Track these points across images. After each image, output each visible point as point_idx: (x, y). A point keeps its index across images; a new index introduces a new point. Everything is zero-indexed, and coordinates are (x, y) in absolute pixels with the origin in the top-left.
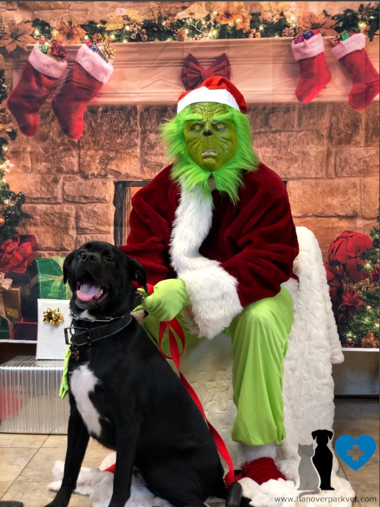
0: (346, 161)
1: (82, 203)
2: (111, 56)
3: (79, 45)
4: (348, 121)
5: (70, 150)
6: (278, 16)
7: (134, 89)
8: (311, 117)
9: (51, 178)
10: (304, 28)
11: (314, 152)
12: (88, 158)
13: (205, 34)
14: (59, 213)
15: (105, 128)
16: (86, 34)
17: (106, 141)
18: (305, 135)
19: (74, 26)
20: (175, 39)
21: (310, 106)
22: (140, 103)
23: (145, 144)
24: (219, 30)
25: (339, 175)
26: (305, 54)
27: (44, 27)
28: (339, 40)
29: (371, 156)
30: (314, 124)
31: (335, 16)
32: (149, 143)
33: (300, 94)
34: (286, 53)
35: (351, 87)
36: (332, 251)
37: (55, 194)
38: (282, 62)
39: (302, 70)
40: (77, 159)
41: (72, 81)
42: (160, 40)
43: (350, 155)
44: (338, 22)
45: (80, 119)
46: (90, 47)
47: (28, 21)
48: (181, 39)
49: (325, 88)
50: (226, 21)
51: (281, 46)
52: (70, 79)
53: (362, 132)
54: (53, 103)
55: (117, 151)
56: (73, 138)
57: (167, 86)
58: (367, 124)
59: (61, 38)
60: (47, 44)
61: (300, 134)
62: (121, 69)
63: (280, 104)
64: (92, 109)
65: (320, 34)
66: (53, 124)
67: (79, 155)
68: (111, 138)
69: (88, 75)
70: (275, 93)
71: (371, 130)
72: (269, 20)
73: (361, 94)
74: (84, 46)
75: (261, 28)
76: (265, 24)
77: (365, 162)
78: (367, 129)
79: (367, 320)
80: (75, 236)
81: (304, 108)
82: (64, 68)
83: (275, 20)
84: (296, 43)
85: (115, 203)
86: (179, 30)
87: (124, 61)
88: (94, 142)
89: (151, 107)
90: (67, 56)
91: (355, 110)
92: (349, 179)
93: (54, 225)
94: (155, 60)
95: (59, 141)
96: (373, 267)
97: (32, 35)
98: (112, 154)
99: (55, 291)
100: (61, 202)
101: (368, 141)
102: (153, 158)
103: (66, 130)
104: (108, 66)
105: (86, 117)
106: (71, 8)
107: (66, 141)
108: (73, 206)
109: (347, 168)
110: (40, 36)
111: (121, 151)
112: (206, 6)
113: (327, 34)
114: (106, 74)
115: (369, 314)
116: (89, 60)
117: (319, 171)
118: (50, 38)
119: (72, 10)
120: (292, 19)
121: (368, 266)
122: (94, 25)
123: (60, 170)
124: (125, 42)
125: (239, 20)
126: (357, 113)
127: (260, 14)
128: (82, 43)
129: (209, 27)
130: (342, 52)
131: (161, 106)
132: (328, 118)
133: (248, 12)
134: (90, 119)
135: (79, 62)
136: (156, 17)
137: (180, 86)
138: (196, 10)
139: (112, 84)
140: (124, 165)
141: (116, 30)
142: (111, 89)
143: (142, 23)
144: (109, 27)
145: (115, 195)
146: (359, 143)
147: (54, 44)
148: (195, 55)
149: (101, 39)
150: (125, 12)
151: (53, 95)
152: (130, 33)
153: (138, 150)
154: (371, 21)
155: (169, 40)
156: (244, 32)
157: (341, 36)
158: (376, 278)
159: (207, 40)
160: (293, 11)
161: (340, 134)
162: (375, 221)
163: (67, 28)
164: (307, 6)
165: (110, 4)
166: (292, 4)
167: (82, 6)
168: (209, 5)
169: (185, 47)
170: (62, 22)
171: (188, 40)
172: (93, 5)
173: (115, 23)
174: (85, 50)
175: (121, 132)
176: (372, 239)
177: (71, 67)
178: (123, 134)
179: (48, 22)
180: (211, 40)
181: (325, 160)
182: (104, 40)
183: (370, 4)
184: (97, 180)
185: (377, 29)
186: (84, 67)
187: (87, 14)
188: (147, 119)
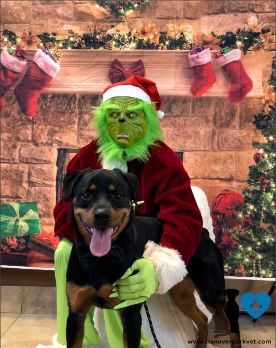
0: (226, 139)
1: (33, 164)
2: (59, 58)
3: (36, 49)
4: (228, 111)
5: (26, 124)
6: (179, 35)
7: (74, 82)
8: (202, 107)
9: (11, 145)
10: (198, 44)
11: (203, 132)
12: (39, 131)
13: (127, 46)
14: (16, 170)
15: (52, 110)
16: (41, 42)
17: (53, 119)
18: (197, 119)
19: (33, 36)
20: (105, 48)
21: (201, 99)
22: (79, 92)
23: (81, 122)
24: (137, 43)
25: (221, 149)
26: (198, 63)
27: (11, 36)
28: (222, 53)
29: (244, 136)
30: (203, 112)
31: (220, 36)
32: (84, 121)
33: (194, 90)
34: (184, 61)
35: (230, 87)
36: (215, 204)
37: (13, 157)
38: (182, 67)
39: (196, 74)
40: (31, 131)
41: (29, 75)
42: (95, 48)
43: (229, 135)
44: (222, 41)
45: (34, 102)
46: (44, 51)
48: (110, 48)
49: (212, 87)
50: (142, 37)
51: (181, 56)
52: (28, 73)
53: (237, 119)
54: (15, 90)
55: (61, 127)
56: (29, 116)
57: (98, 81)
58: (241, 114)
59: (23, 44)
60: (13, 48)
61: (193, 119)
62: (66, 68)
63: (180, 97)
64: (43, 96)
65: (209, 49)
66: (14, 105)
67: (33, 128)
68: (56, 117)
69: (42, 71)
70: (176, 89)
71: (243, 118)
72: (173, 38)
73: (237, 92)
74: (40, 51)
75: (167, 43)
76: (170, 40)
77: (239, 140)
78: (241, 117)
79: (239, 256)
80: (27, 188)
81: (197, 100)
82: (24, 66)
83: (177, 38)
84: (191, 54)
85: (57, 164)
86: (108, 42)
87: (69, 62)
88: (44, 119)
89: (86, 95)
90: (27, 57)
91: (232, 103)
92: (228, 152)
93: (11, 179)
94: (90, 62)
95: (18, 118)
96: (244, 217)
97: (2, 42)
98: (57, 129)
99: (10, 228)
100: (18, 162)
101: (242, 126)
102: (86, 132)
103: (24, 110)
104: (57, 66)
105: (39, 101)
106: (31, 23)
107: (23, 118)
108: (26, 166)
109: (227, 144)
110: (8, 42)
111: (64, 126)
112: (128, 26)
113: (214, 49)
114: (55, 71)
115: (241, 251)
116: (43, 61)
117: (206, 146)
118: (15, 44)
119: (32, 24)
120: (189, 38)
121: (240, 215)
122: (47, 36)
123: (18, 139)
124: (69, 49)
125: (151, 37)
126: (234, 106)
127: (166, 33)
128: (38, 48)
129: (130, 41)
130: (224, 62)
131: (94, 95)
132: (214, 108)
133: (158, 31)
134: (42, 102)
135: (35, 62)
136: (93, 32)
137: (107, 81)
138: (121, 28)
139: (59, 78)
140: (65, 137)
141: (63, 40)
142: (58, 81)
143: (82, 36)
144: (58, 38)
145: (58, 159)
146: (235, 127)
147: (18, 48)
148: (120, 60)
149: (52, 46)
150: (70, 27)
151: (16, 85)
152: (73, 43)
153: (76, 126)
154: (245, 41)
155: (101, 49)
156: (155, 45)
157: (223, 51)
158: (246, 225)
159: (128, 49)
160: (191, 32)
161: (222, 120)
162: (246, 183)
163: (28, 37)
164: (200, 29)
165: (60, 21)
166: (190, 26)
167: (39, 22)
168: (131, 25)
169: (113, 54)
170: (24, 33)
171: (114, 49)
172: (47, 21)
173: (62, 35)
174: (40, 53)
175: (64, 113)
176: (243, 196)
177: (29, 65)
178: (65, 114)
179: (14, 32)
180: (132, 50)
181: (211, 138)
182: (54, 46)
183: (245, 29)
184: (45, 147)
185: (249, 46)
186: (39, 65)
187: (42, 28)
188: (83, 104)
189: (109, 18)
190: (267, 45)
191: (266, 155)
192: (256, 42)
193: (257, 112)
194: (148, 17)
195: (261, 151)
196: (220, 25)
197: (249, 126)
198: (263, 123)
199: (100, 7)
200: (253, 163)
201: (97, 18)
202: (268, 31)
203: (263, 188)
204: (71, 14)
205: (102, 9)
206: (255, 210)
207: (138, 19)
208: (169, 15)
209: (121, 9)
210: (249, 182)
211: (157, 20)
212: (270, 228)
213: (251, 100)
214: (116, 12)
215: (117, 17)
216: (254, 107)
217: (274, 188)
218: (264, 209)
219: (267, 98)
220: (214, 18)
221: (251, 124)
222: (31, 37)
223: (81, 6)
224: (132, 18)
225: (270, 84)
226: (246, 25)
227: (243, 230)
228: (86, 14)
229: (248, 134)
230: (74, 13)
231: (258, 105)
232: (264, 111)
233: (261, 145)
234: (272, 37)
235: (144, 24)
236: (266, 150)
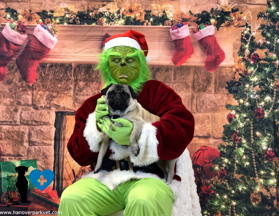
0: (203, 102)
1: (33, 125)
2: (56, 32)
3: (35, 25)
4: (204, 78)
5: (26, 90)
6: (162, 13)
7: (70, 53)
8: (182, 74)
9: (13, 109)
10: (178, 21)
11: (184, 96)
12: (39, 96)
13: (117, 22)
14: (17, 131)
15: (50, 77)
16: (40, 18)
17: (51, 85)
18: (178, 85)
19: (33, 13)
20: (97, 24)
21: (181, 68)
22: (74, 62)
23: (77, 88)
24: (125, 20)
25: (199, 111)
26: (178, 37)
27: (14, 13)
28: (198, 29)
29: (218, 100)
30: (184, 79)
31: (196, 14)
32: (79, 88)
33: (175, 60)
34: (166, 35)
35: (206, 57)
36: (195, 159)
37: (15, 119)
38: (164, 40)
39: (176, 46)
40: (31, 96)
41: (30, 47)
42: (88, 24)
43: (206, 98)
44: (198, 18)
45: (34, 71)
46: (42, 26)
47: (3, 9)
48: (101, 24)
49: (190, 57)
50: (130, 14)
51: (164, 31)
52: (29, 46)
53: (212, 85)
54: (17, 60)
55: (58, 92)
56: (29, 83)
57: (92, 53)
58: (216, 80)
59: (24, 20)
60: (15, 24)
61: (175, 85)
62: (62, 41)
63: (163, 66)
64: (42, 65)
65: (187, 25)
66: (16, 74)
67: (33, 94)
68: (54, 84)
69: (41, 44)
70: (160, 59)
71: (218, 84)
72: (156, 15)
73: (212, 62)
74: (39, 26)
75: (151, 20)
76: (154, 17)
77: (215, 103)
78: (215, 84)
79: (216, 203)
80: (27, 147)
81: (178, 69)
82: (25, 39)
83: (160, 15)
84: (172, 29)
85: (55, 126)
86: (100, 19)
87: (65, 36)
88: (43, 86)
89: (81, 65)
90: (28, 32)
91: (208, 72)
92: (205, 114)
93: (13, 139)
94: (84, 36)
95: (19, 84)
96: (220, 169)
97: (5, 18)
98: (55, 94)
99: (12, 183)
100: (19, 124)
101: (216, 91)
102: (81, 97)
103: (24, 78)
104: (54, 39)
105: (38, 70)
107: (24, 85)
108: (27, 127)
109: (204, 106)
111: (60, 92)
112: (117, 5)
113: (192, 25)
114: (52, 44)
115: (218, 199)
116: (42, 35)
118: (16, 20)
119: (32, 3)
120: (170, 15)
121: (217, 168)
122: (46, 13)
123: (19, 103)
124: (66, 24)
125: (137, 15)
126: (209, 73)
127: (150, 11)
128: (38, 23)
130: (200, 36)
131: (87, 65)
132: (192, 76)
133: (144, 10)
134: (41, 71)
135: (35, 35)
136: (86, 10)
138: (111, 7)
139: (56, 50)
140: (63, 101)
141: (60, 17)
142: (55, 52)
143: (77, 13)
144: (55, 15)
145: (56, 120)
146: (211, 91)
147: (19, 23)
148: (110, 34)
149: (49, 22)
150: (66, 6)
151: (17, 56)
152: (69, 19)
153: (72, 92)
154: (218, 19)
155: (94, 24)
156: (141, 22)
157: (200, 27)
158: (222, 176)
159: (118, 25)
160: (171, 10)
161: (199, 86)
162: (221, 140)
163: (28, 14)
164: (179, 8)
165: (57, 0)
166: (171, 6)
167: (38, 1)
168: (119, 4)
169: (104, 29)
170: (25, 11)
171: (105, 25)
172: (45, 1)
173: (59, 12)
174: (39, 28)
175: (61, 80)
176: (219, 151)
177: (30, 38)
178: (62, 82)
179: (16, 10)
180: (120, 26)
181: (190, 102)
182: (52, 22)
183: (217, 8)
184: (44, 110)
185: (221, 24)
186: (38, 38)
187: (41, 6)
188: (78, 72)
190: (236, 22)
191: (237, 116)
192: (227, 20)
193: (229, 79)
195: (233, 112)
196: (196, 5)
197: (223, 91)
198: (234, 88)
200: (227, 122)
202: (237, 10)
203: (236, 144)
206: (229, 163)
210: (224, 139)
212: (242, 178)
213: (224, 69)
216: (227, 74)
217: (245, 143)
218: (237, 162)
219: (237, 67)
221: (224, 89)
222: (31, 14)
225: (239, 55)
226: (218, 5)
227: (219, 180)
229: (222, 98)
231: (230, 73)
232: (235, 78)
233: (232, 107)
234: (240, 15)
235: (131, 3)
236: (237, 112)
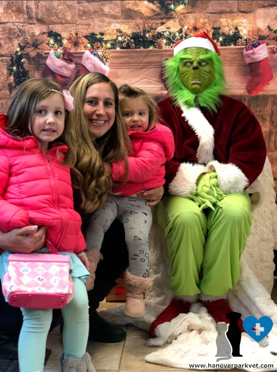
2: (108, 60)
3: (84, 51)
6: (233, 30)
8: (258, 106)
10: (253, 40)
16: (88, 43)
19: (80, 36)
20: (155, 47)
21: (257, 98)
26: (253, 59)
27: (57, 37)
30: (260, 111)
31: (276, 30)
33: (249, 88)
34: (239, 58)
39: (251, 71)
42: (145, 48)
46: (92, 52)
47: (45, 33)
48: (160, 47)
49: (268, 84)
51: (236, 53)
57: (150, 83)
59: (70, 46)
60: (60, 51)
62: (115, 70)
63: (234, 96)
65: (265, 44)
70: (231, 88)
72: (227, 33)
74: (87, 52)
75: (221, 39)
76: (223, 36)
81: (253, 99)
82: (72, 69)
83: (231, 33)
84: (247, 50)
86: (159, 40)
87: (118, 64)
90: (75, 60)
94: (140, 63)
97: (48, 44)
104: (106, 68)
106: (77, 23)
110: (54, 45)
112: (179, 22)
113: (270, 44)
116: (91, 63)
118: (61, 46)
119: (78, 24)
120: (244, 32)
122: (94, 36)
124: (118, 49)
127: (220, 28)
128: (86, 49)
129: (181, 38)
132: (271, 107)
133: (211, 27)
135: (84, 64)
136: (142, 31)
137: (159, 82)
138: (172, 25)
141: (111, 40)
143: (131, 35)
144: (106, 38)
147: (65, 50)
149: (99, 47)
150: (118, 26)
152: (122, 42)
155: (151, 48)
160: (245, 26)
163: (74, 38)
164: (255, 24)
165: (107, 20)
166: (245, 20)
167: (86, 22)
168: (182, 21)
169: (164, 53)
170: (71, 34)
171: (165, 48)
172: (94, 21)
173: (110, 35)
174: (88, 55)
177: (78, 68)
179: (60, 33)
181: (267, 138)
182: (102, 47)
186: (88, 68)
187: (89, 28)
189: (159, 14)
194: (200, 12)
199: (149, 3)
201: (146, 15)
204: (119, 12)
205: (151, 6)
207: (189, 14)
208: (222, 9)
209: (171, 4)
211: (210, 14)
214: (166, 8)
215: (166, 13)
220: (270, 11)
222: (78, 38)
223: (129, 3)
224: (183, 14)
228: (135, 11)
230: (122, 11)
235: (196, 19)
